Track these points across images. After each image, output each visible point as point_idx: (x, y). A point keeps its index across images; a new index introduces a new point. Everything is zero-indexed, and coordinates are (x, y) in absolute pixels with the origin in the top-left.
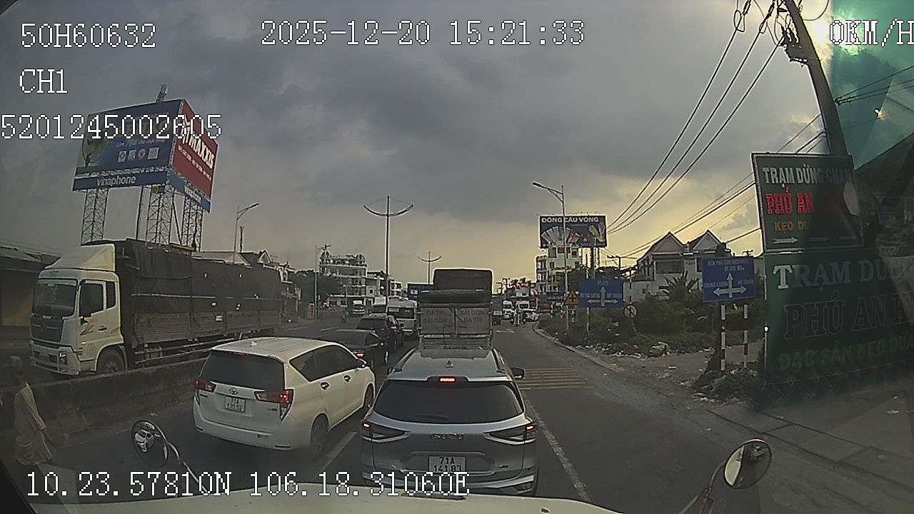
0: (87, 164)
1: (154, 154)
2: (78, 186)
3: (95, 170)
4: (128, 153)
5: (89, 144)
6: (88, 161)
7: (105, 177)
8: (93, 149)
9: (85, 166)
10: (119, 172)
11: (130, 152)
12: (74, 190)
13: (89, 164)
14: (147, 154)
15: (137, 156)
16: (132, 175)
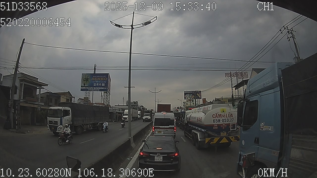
0: (84, 86)
1: (103, 85)
2: (82, 90)
3: (87, 87)
4: (96, 84)
5: (84, 80)
6: (84, 85)
7: (91, 89)
8: (86, 82)
9: (83, 85)
10: (94, 88)
11: (97, 84)
13: (85, 85)
14: (102, 84)
15: (99, 84)
16: (98, 89)
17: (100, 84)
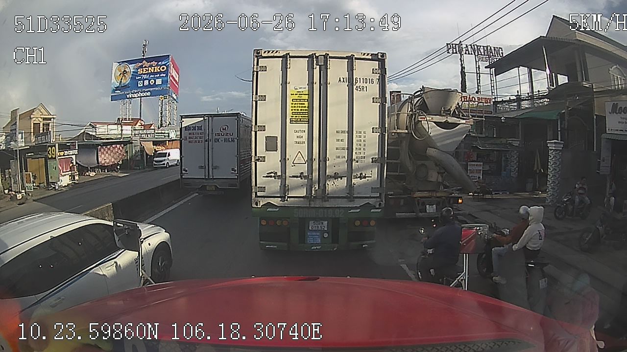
1: (159, 82)
2: (114, 98)
4: (144, 82)
10: (140, 90)
12: (112, 100)
14: (155, 81)
15: (149, 82)
17: (152, 82)
